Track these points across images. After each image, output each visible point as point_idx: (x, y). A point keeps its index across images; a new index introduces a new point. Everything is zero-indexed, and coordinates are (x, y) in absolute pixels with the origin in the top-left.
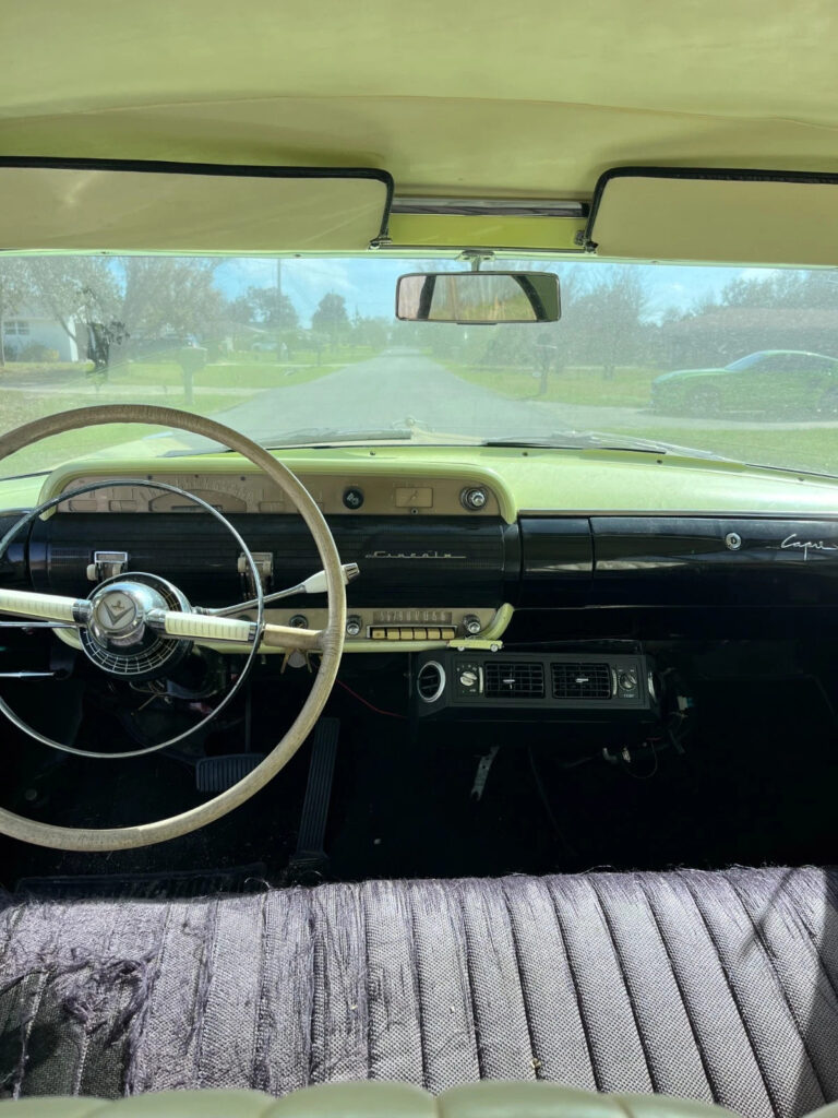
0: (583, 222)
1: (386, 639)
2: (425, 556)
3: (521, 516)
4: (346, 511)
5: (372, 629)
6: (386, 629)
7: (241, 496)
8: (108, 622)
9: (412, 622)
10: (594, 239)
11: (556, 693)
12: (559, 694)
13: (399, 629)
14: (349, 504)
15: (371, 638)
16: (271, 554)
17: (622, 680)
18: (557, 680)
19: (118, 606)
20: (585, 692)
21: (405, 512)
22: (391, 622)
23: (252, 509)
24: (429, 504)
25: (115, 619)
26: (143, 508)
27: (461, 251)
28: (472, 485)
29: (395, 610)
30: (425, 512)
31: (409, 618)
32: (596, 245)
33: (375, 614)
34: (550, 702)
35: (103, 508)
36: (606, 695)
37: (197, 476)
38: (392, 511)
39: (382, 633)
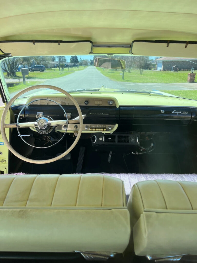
0: (130, 49)
1: (93, 130)
2: (100, 114)
3: (120, 106)
4: (85, 105)
5: (90, 129)
6: (93, 129)
7: (65, 102)
8: (41, 125)
9: (98, 127)
10: (132, 52)
11: (118, 141)
12: (119, 142)
13: (96, 129)
14: (85, 104)
15: (90, 130)
16: (70, 113)
17: (131, 139)
18: (118, 139)
19: (42, 121)
20: (124, 141)
21: (97, 105)
22: (94, 127)
23: (67, 104)
24: (102, 104)
25: (42, 124)
26: (46, 104)
27: (107, 54)
28: (110, 100)
29: (95, 125)
30: (101, 105)
31: (97, 126)
32: (133, 53)
33: (91, 126)
34: (117, 143)
35: (39, 104)
36: (128, 142)
37: (56, 98)
38: (94, 105)
39: (92, 129)
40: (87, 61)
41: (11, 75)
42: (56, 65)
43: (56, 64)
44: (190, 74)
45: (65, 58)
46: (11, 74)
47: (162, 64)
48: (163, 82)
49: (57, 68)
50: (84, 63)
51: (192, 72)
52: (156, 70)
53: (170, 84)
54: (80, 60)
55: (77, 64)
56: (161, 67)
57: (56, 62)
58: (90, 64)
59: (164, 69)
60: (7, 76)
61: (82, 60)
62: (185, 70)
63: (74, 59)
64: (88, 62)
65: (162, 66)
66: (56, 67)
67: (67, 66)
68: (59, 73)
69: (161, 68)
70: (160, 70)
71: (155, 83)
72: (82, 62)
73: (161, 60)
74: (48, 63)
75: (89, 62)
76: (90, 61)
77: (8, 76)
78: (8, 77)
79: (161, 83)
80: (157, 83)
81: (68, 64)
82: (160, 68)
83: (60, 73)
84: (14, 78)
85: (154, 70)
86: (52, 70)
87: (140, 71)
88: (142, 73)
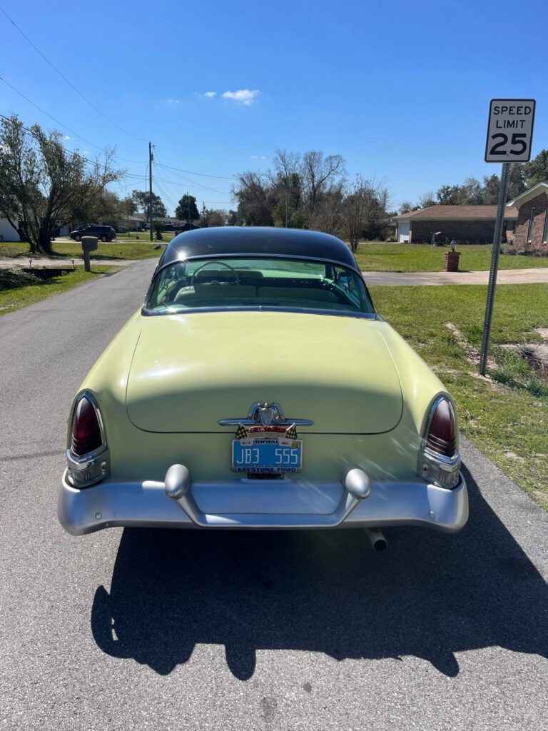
40: (222, 215)
41: (40, 251)
42: (138, 225)
43: (140, 222)
44: (447, 253)
45: (163, 205)
46: (41, 248)
47: (409, 226)
48: (393, 269)
49: (142, 231)
50: (212, 220)
51: (453, 250)
52: (397, 241)
53: (407, 273)
54: (203, 212)
55: (195, 223)
56: (408, 234)
57: (139, 215)
58: (229, 221)
59: (415, 240)
60: (30, 251)
61: (207, 211)
62: (465, 244)
63: (188, 209)
64: (224, 219)
65: (411, 232)
66: (140, 230)
67: (169, 228)
68: (150, 246)
69: (408, 238)
70: (406, 242)
71: (373, 271)
72: (207, 217)
73: (407, 219)
74: (120, 218)
75: (227, 216)
76: (228, 213)
77: (34, 253)
78: (34, 255)
79: (386, 271)
80: (379, 271)
81: (170, 223)
82: (404, 238)
83: (154, 245)
84: (52, 258)
85: (393, 240)
86: (129, 236)
87: (352, 243)
88: (356, 248)
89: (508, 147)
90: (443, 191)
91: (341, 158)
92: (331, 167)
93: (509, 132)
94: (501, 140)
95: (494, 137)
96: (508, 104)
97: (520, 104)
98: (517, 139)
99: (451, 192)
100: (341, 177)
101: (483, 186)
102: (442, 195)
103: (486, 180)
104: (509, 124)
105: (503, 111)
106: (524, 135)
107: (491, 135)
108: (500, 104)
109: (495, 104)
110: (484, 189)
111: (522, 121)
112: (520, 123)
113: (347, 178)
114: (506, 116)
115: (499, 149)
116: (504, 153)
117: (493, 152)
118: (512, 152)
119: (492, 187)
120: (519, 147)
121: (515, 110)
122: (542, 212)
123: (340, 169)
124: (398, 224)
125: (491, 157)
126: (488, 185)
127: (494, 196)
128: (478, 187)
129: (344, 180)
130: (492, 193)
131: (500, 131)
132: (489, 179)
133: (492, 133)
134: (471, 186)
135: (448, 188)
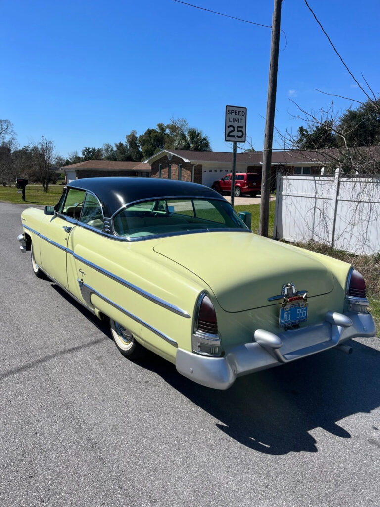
65: (76, 178)
73: (73, 169)
85: (63, 184)
87: (44, 186)
88: (47, 188)
89: (235, 133)
90: (85, 151)
91: (10, 122)
92: (2, 128)
93: (236, 125)
94: (231, 129)
95: (229, 127)
96: (235, 109)
97: (240, 110)
98: (239, 129)
99: (91, 151)
100: (12, 136)
101: (115, 149)
102: (85, 153)
103: (116, 145)
104: (236, 121)
105: (232, 113)
106: (242, 127)
107: (227, 126)
108: (231, 109)
109: (228, 108)
110: (116, 150)
111: (241, 119)
112: (240, 120)
113: (16, 137)
114: (233, 116)
115: (231, 134)
116: (233, 136)
117: (229, 135)
118: (238, 136)
119: (120, 150)
120: (240, 134)
121: (237, 113)
122: (167, 167)
123: (9, 130)
124: (66, 172)
125: (228, 138)
126: (118, 148)
127: (123, 156)
128: (112, 149)
129: (13, 139)
130: (122, 153)
131: (231, 124)
132: (118, 144)
133: (227, 125)
134: (108, 149)
135: (89, 148)
